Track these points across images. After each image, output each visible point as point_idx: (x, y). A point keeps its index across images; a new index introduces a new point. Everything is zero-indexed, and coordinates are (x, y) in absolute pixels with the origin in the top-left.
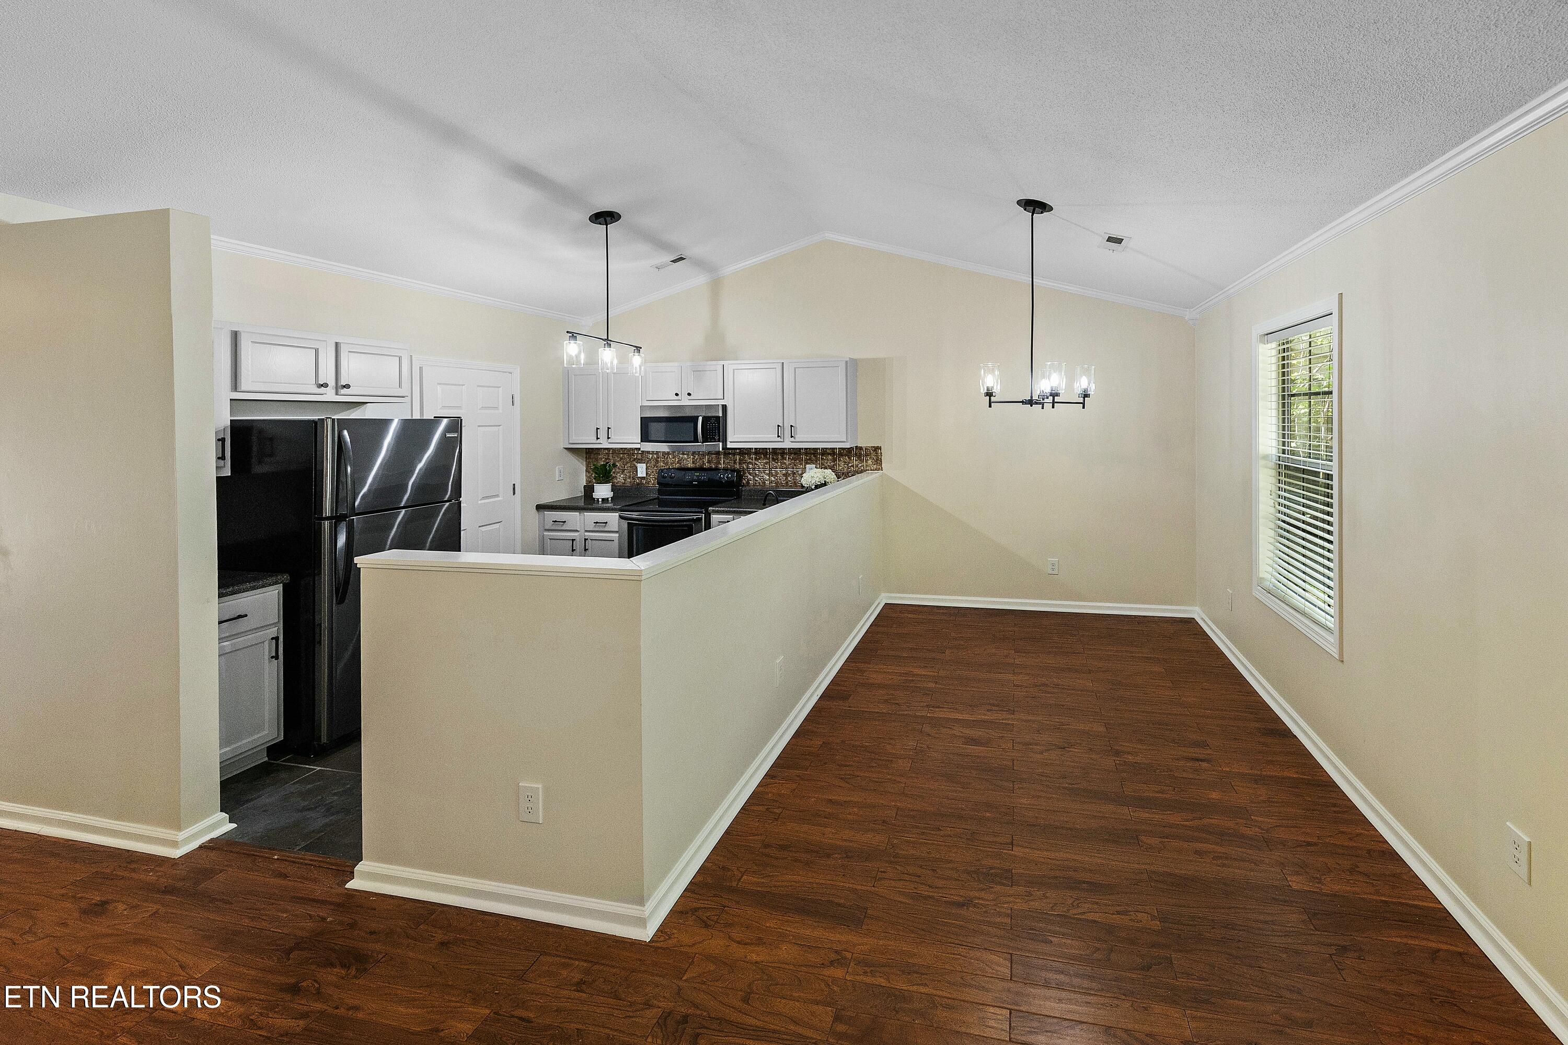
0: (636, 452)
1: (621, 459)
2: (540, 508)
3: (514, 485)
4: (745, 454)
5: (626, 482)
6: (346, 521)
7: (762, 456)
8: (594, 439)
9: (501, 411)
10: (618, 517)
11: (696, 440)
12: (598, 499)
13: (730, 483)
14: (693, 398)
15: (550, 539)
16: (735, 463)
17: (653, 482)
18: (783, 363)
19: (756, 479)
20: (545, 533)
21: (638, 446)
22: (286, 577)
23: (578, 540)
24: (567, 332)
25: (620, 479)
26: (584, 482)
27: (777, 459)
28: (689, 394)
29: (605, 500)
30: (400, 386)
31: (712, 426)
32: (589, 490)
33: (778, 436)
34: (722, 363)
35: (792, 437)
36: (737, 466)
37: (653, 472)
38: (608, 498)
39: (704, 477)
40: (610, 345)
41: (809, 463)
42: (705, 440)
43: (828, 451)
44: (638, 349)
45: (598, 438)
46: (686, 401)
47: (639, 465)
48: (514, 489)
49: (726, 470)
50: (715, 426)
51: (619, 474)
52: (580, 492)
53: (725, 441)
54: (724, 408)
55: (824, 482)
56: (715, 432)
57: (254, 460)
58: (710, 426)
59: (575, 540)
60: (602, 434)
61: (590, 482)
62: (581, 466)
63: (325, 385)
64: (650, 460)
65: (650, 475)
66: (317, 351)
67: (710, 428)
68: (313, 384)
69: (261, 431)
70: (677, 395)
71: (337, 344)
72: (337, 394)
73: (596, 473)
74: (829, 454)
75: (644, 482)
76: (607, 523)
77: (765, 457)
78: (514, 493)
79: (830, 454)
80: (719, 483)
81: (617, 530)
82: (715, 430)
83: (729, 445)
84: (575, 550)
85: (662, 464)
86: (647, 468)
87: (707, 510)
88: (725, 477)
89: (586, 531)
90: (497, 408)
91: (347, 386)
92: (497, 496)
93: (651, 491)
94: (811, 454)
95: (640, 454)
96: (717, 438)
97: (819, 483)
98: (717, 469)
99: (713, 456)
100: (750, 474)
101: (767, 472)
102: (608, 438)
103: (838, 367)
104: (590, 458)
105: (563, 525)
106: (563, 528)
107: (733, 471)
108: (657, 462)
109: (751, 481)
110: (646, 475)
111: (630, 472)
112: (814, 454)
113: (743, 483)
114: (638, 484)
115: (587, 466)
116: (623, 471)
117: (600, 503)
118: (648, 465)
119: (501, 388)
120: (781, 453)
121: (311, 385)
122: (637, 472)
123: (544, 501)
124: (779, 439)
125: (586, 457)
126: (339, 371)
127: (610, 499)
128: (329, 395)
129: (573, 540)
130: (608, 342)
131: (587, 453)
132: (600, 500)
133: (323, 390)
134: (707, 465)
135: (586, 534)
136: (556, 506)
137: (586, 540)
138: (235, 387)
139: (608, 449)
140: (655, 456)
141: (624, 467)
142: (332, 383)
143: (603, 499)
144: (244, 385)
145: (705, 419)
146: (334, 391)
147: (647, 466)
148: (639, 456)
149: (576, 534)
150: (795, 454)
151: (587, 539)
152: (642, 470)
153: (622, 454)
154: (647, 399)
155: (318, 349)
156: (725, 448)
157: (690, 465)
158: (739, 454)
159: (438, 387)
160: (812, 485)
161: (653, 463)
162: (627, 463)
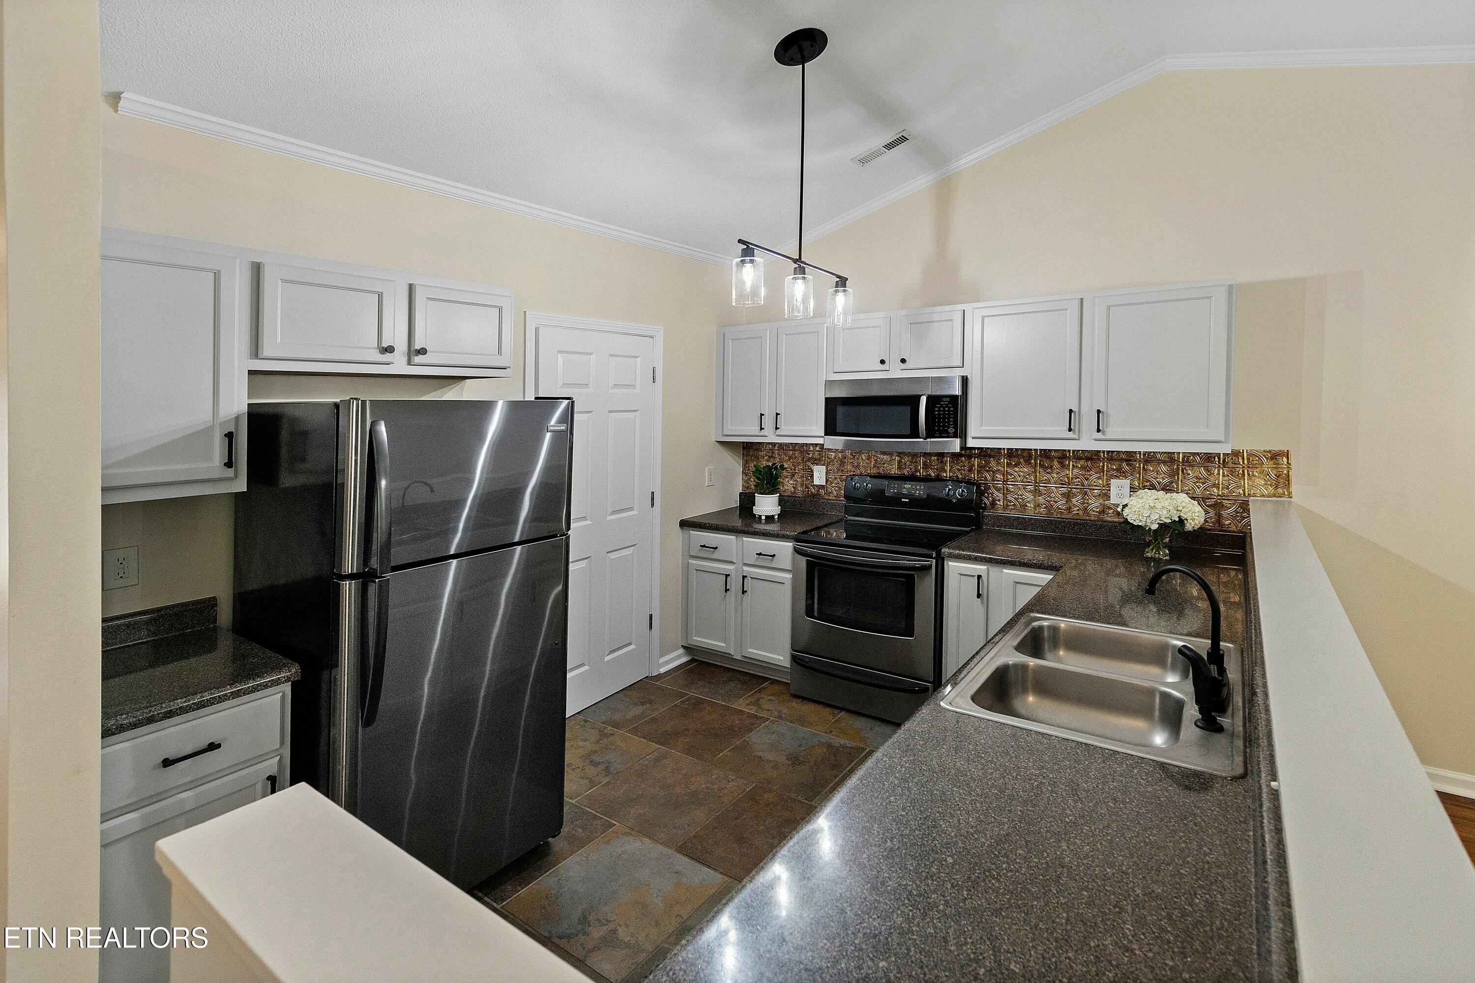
0: (812, 449)
1: (790, 458)
2: (685, 524)
3: (653, 493)
4: (990, 456)
5: (797, 491)
6: (375, 582)
7: (1022, 460)
8: (755, 429)
9: (638, 390)
10: (791, 550)
11: (915, 434)
12: (760, 516)
13: (964, 504)
14: (907, 368)
15: (696, 570)
16: (970, 470)
17: (836, 492)
18: (1082, 299)
19: (1009, 498)
20: (690, 561)
21: (820, 441)
22: (293, 670)
23: (733, 575)
24: (740, 241)
25: (788, 485)
26: (739, 487)
27: (1051, 467)
28: (903, 361)
29: (770, 519)
30: (500, 352)
31: (944, 411)
32: (747, 502)
33: (1070, 430)
34: (961, 307)
35: (1099, 430)
36: (974, 476)
37: (836, 478)
38: (773, 516)
39: (919, 490)
40: (802, 271)
41: (1117, 477)
42: (930, 434)
43: (1158, 456)
44: (842, 282)
45: (762, 429)
46: (896, 372)
47: (816, 468)
48: (653, 499)
49: (957, 481)
50: (949, 411)
51: (787, 479)
52: (735, 502)
53: (963, 436)
54: (965, 381)
55: (1177, 519)
56: (949, 422)
57: (284, 464)
58: (939, 411)
59: (729, 575)
60: (768, 422)
61: (747, 488)
62: (737, 465)
63: (390, 350)
64: (832, 461)
65: (832, 483)
66: (380, 296)
67: (939, 414)
68: (373, 348)
69: (294, 420)
70: (883, 362)
71: (411, 287)
72: (409, 363)
73: (758, 478)
74: (1160, 462)
75: (822, 492)
76: (774, 555)
77: (1028, 462)
78: (653, 505)
79: (1165, 462)
80: (945, 503)
81: (790, 568)
82: (949, 418)
83: (971, 443)
84: (729, 590)
85: (849, 467)
86: (827, 473)
87: (939, 553)
88: (960, 492)
89: (745, 564)
90: (633, 386)
91: (422, 351)
92: (631, 509)
93: (833, 506)
94: (1122, 460)
95: (818, 451)
96: (951, 430)
97: (1169, 521)
98: (938, 479)
99: (933, 458)
100: (998, 490)
101: (1031, 488)
102: (777, 428)
103: (1210, 298)
104: (748, 455)
105: (714, 552)
106: (714, 557)
107: (969, 483)
108: (842, 463)
109: (999, 500)
110: (826, 482)
111: (802, 477)
112: (1126, 460)
113: (985, 504)
114: (814, 495)
115: (745, 466)
116: (793, 476)
117: (763, 521)
118: (829, 468)
119: (639, 359)
120: (1059, 458)
121: (370, 348)
122: (812, 476)
123: (688, 515)
124: (1071, 435)
125: (743, 454)
126: (413, 328)
127: (776, 517)
128: (398, 365)
129: (727, 576)
130: (800, 266)
131: (744, 448)
132: (763, 518)
133: (387, 357)
134: (922, 473)
135: (745, 568)
136: (705, 524)
137: (744, 577)
138: (255, 351)
139: (774, 444)
140: (840, 455)
141: (795, 470)
142: (401, 346)
143: (767, 517)
144: (267, 350)
145: (930, 399)
146: (405, 359)
147: (827, 469)
148: (816, 455)
149: (731, 567)
150: (1088, 459)
151: (746, 576)
152: (819, 475)
153: (792, 450)
154: (836, 370)
155: (382, 293)
156: (964, 447)
157: (894, 470)
158: (979, 456)
159: (559, 356)
160: (1152, 523)
161: (837, 465)
162: (799, 464)
